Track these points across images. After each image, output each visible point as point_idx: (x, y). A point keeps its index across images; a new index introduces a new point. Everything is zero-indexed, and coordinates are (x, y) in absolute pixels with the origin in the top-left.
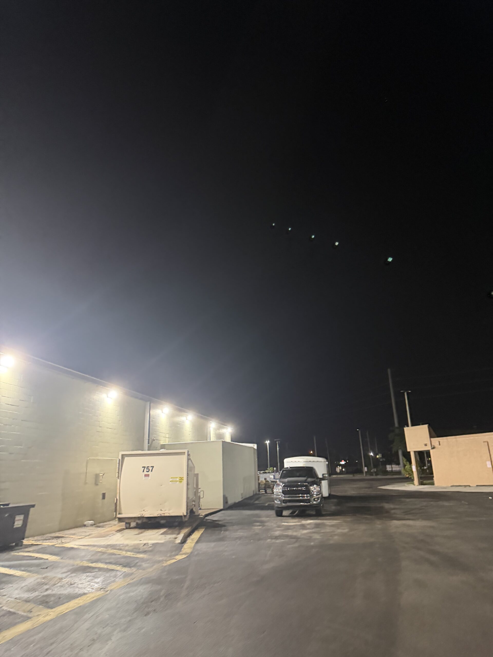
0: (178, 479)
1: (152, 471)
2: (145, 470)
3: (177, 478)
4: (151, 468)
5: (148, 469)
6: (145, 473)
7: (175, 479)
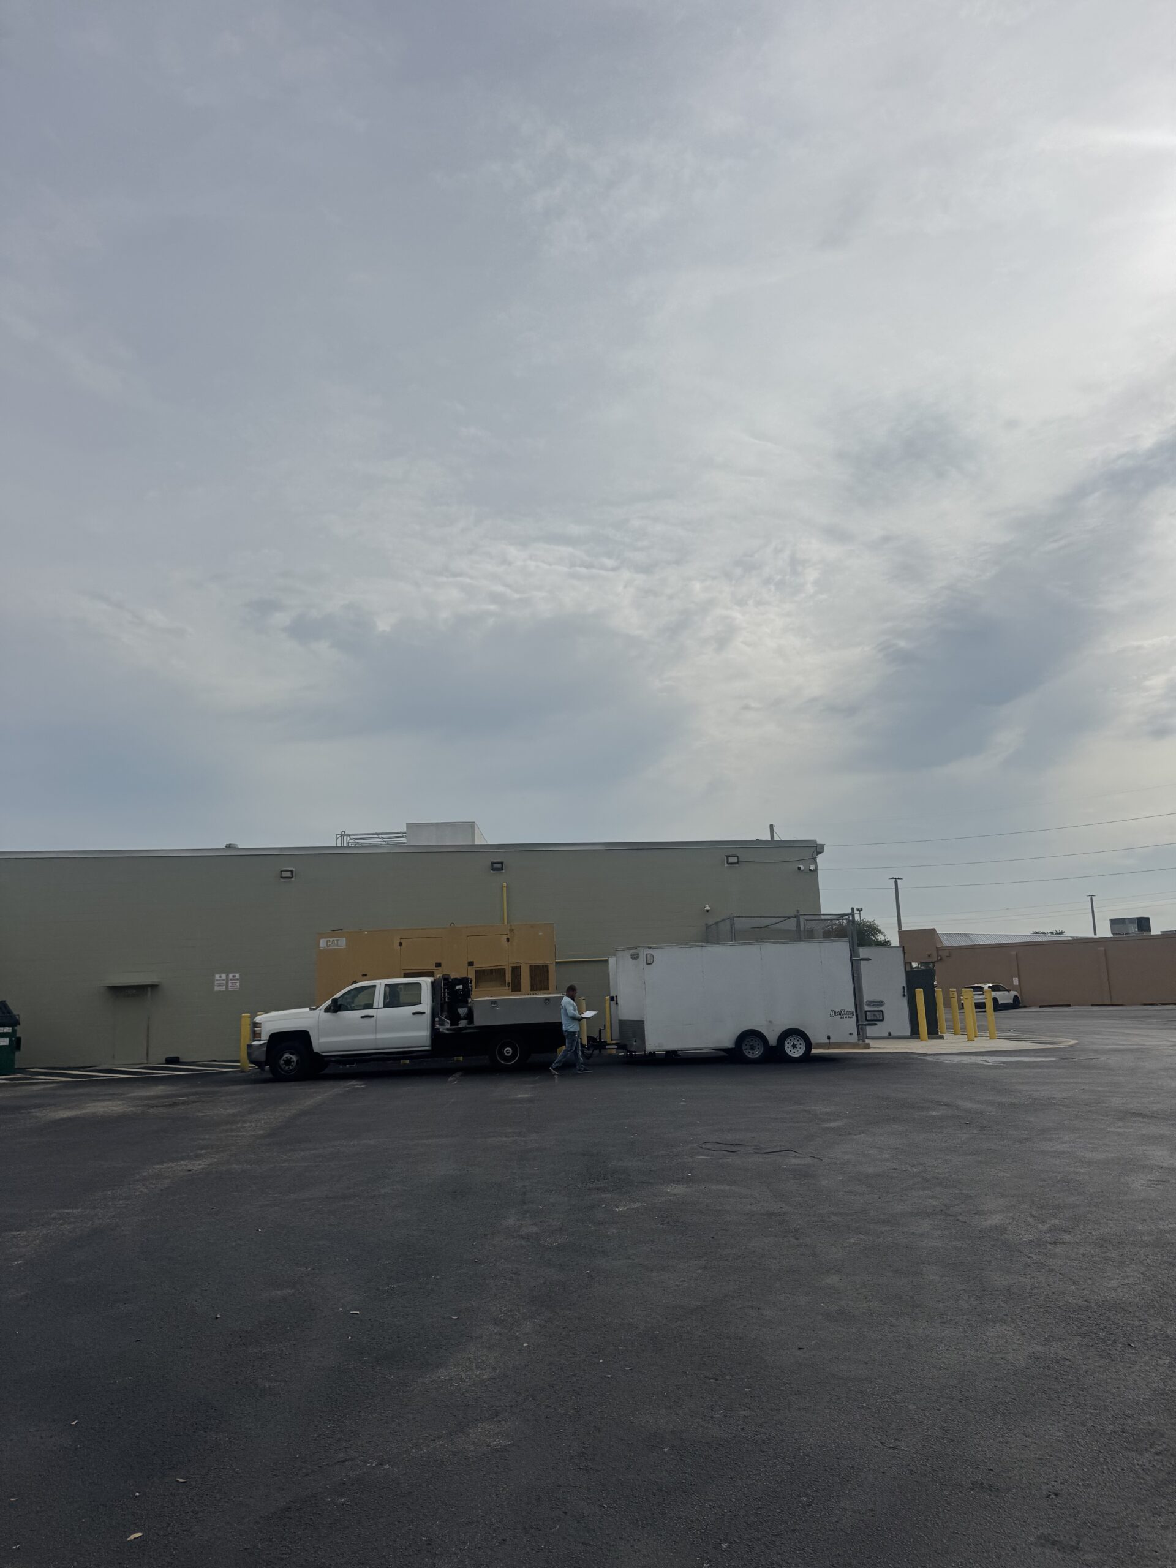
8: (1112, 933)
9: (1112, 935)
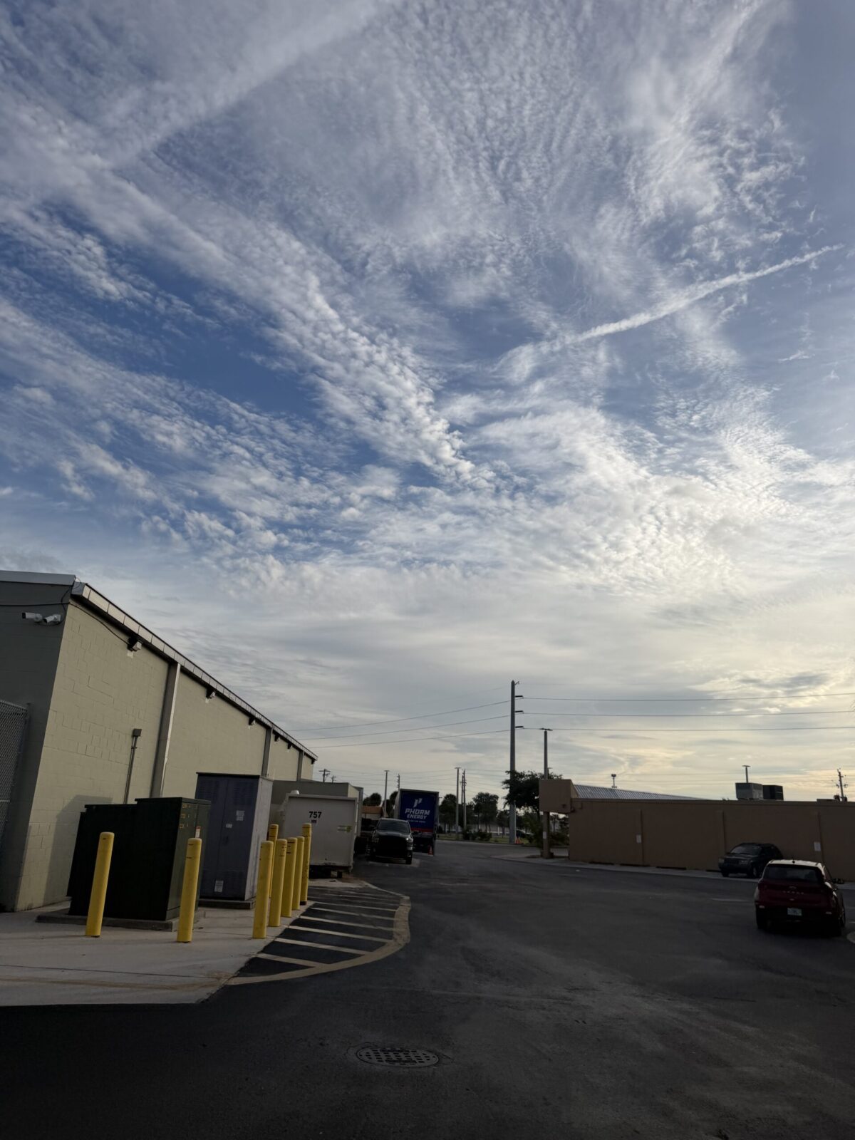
0: (346, 828)
1: (319, 817)
2: (313, 815)
3: (344, 826)
4: (318, 814)
5: (315, 815)
6: (312, 818)
7: (343, 828)
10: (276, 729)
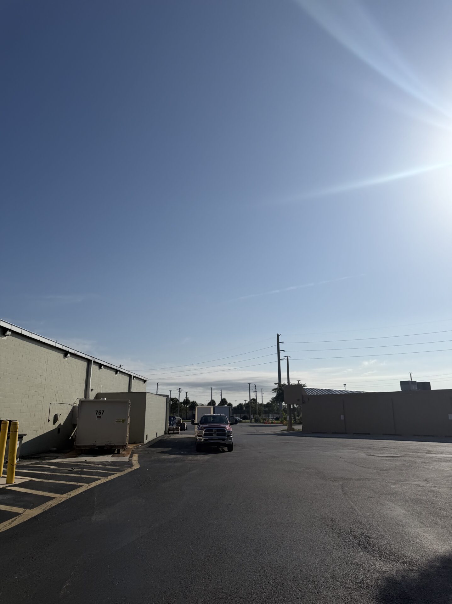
0: (121, 420)
2: (98, 413)
4: (102, 412)
7: (118, 420)
8: (401, 390)
9: (401, 391)
10: (98, 361)
